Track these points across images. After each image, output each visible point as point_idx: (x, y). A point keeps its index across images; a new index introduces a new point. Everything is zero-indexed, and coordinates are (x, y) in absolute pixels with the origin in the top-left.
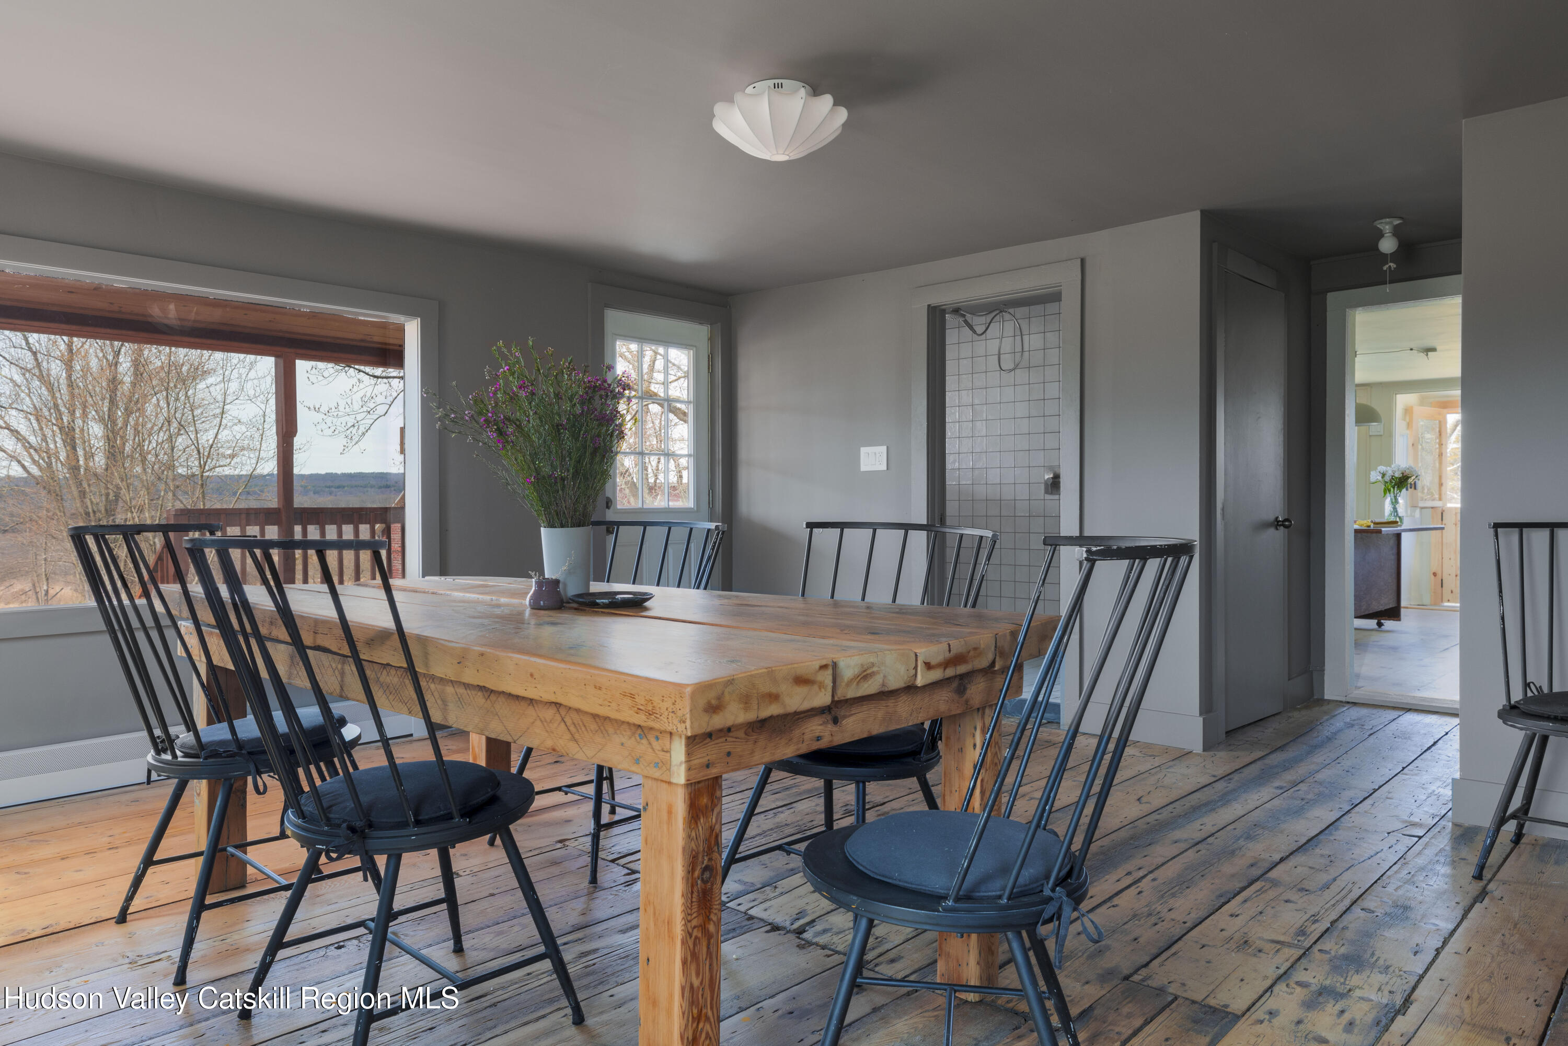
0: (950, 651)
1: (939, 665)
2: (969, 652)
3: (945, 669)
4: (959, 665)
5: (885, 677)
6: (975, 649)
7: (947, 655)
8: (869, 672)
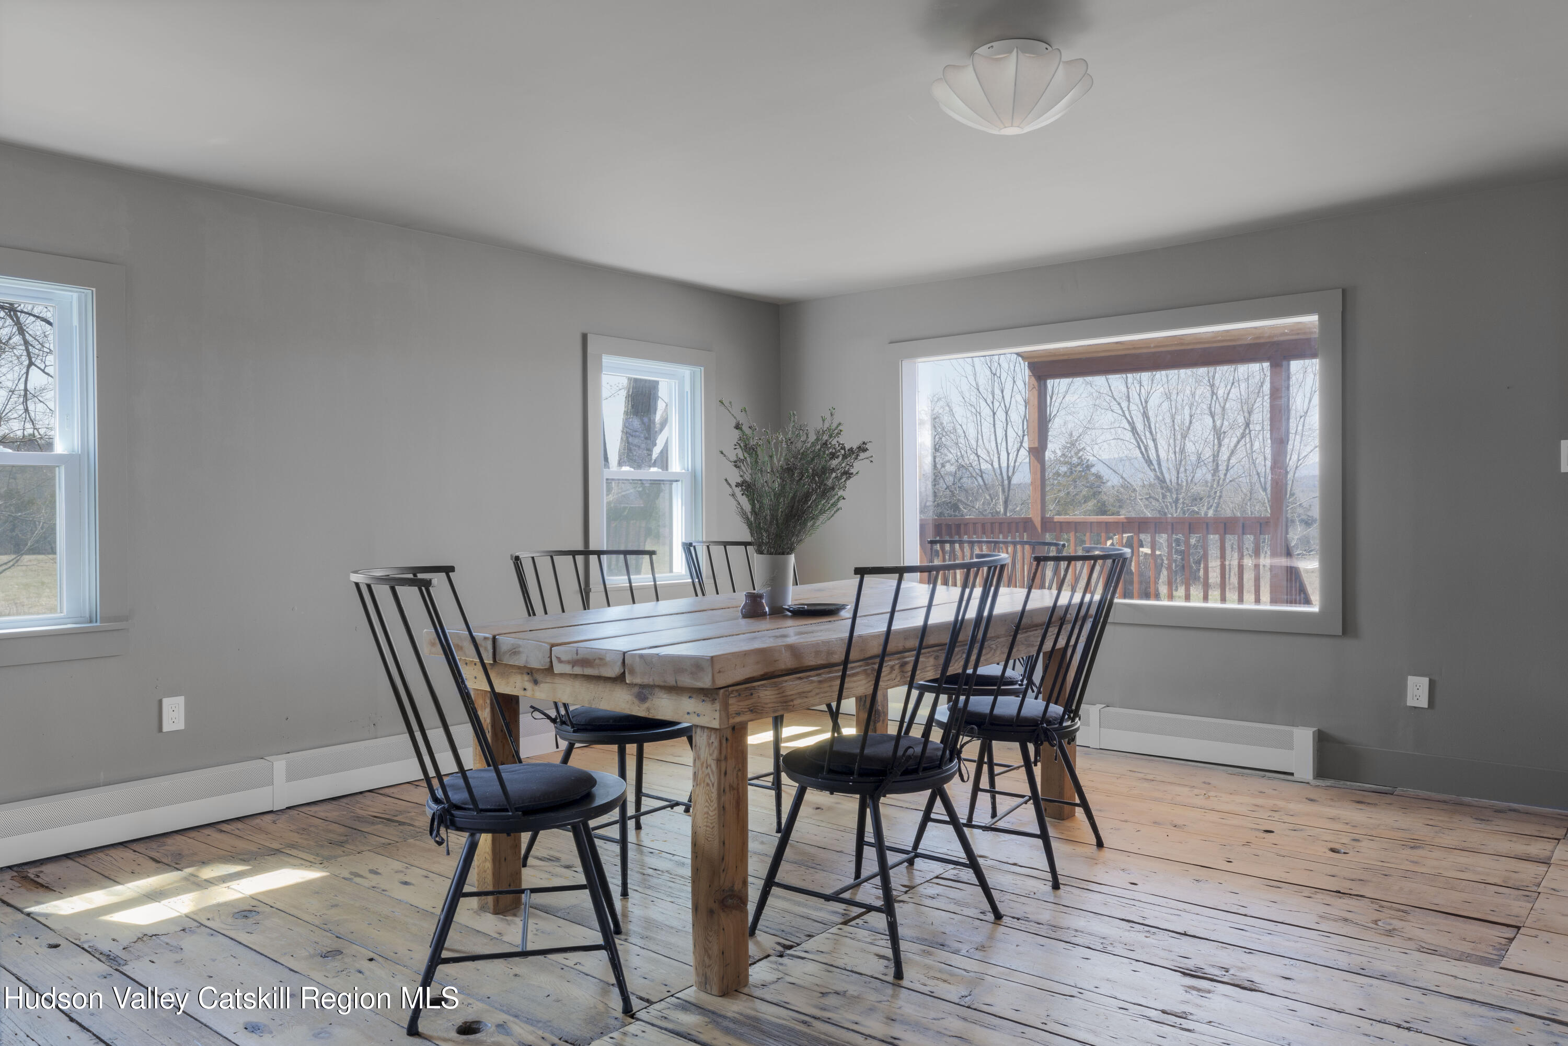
0: (577, 654)
1: (569, 662)
2: (595, 660)
3: (573, 667)
4: (586, 667)
5: (527, 657)
6: (601, 659)
7: (575, 657)
8: (517, 650)
